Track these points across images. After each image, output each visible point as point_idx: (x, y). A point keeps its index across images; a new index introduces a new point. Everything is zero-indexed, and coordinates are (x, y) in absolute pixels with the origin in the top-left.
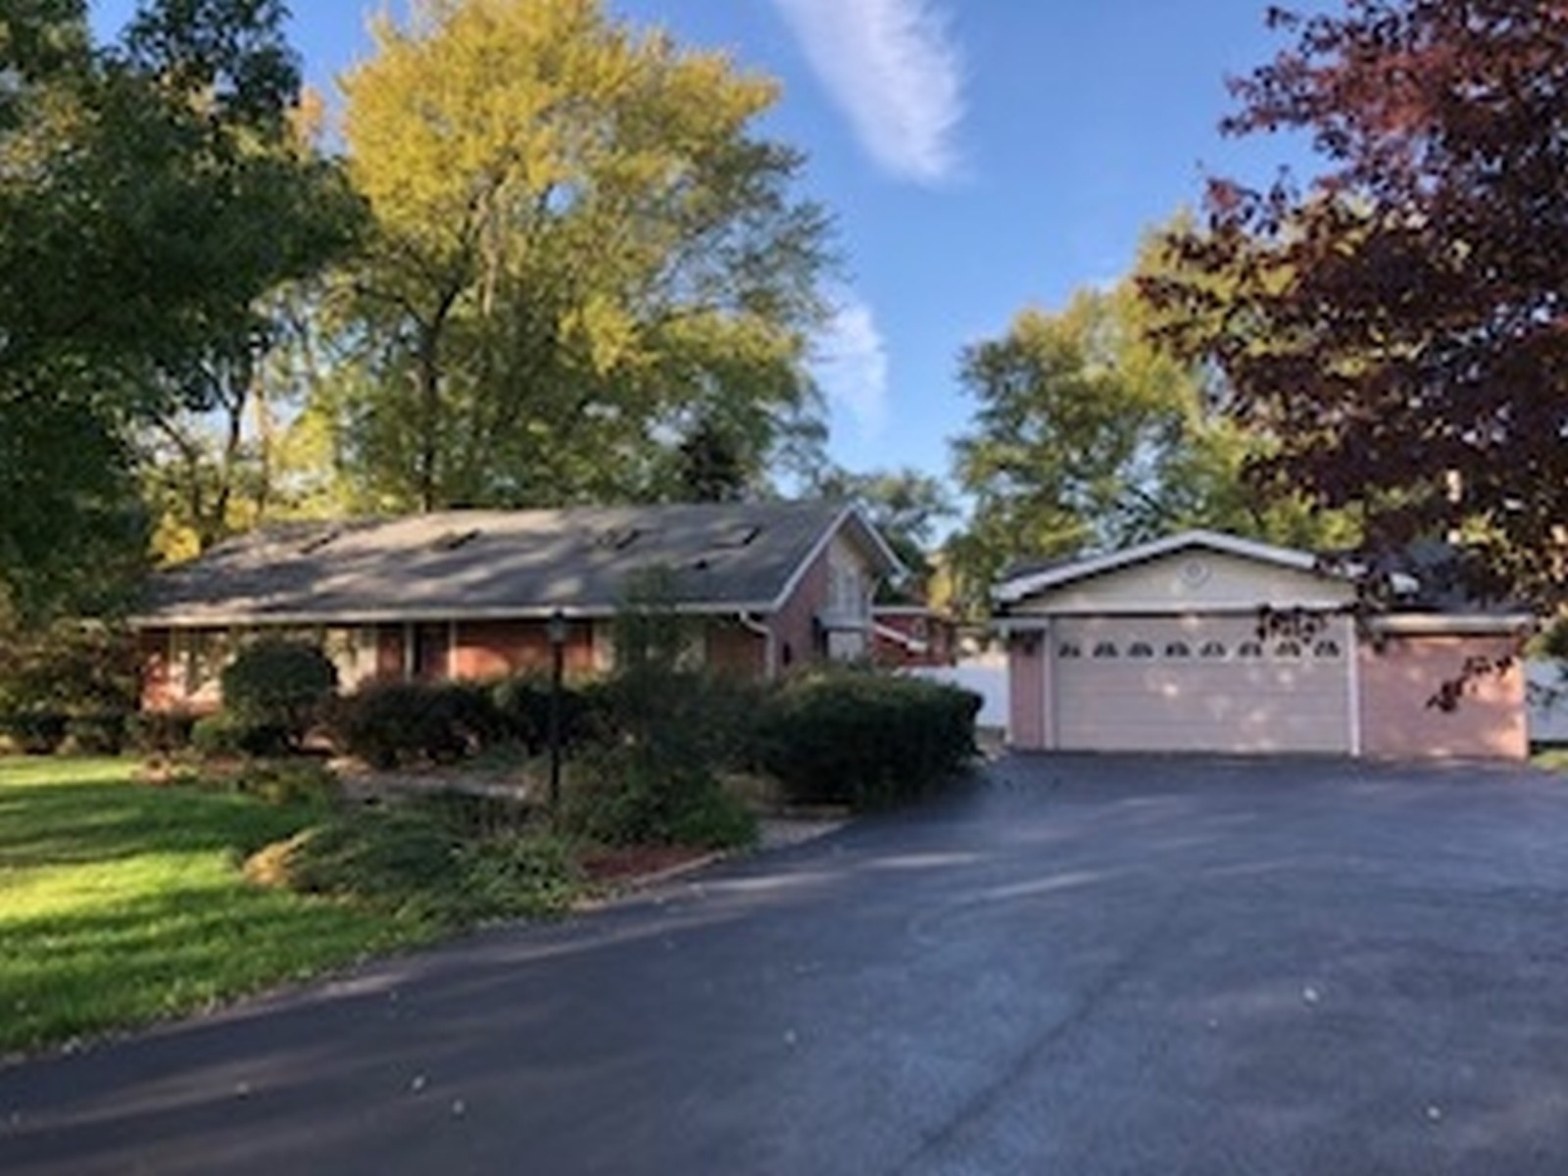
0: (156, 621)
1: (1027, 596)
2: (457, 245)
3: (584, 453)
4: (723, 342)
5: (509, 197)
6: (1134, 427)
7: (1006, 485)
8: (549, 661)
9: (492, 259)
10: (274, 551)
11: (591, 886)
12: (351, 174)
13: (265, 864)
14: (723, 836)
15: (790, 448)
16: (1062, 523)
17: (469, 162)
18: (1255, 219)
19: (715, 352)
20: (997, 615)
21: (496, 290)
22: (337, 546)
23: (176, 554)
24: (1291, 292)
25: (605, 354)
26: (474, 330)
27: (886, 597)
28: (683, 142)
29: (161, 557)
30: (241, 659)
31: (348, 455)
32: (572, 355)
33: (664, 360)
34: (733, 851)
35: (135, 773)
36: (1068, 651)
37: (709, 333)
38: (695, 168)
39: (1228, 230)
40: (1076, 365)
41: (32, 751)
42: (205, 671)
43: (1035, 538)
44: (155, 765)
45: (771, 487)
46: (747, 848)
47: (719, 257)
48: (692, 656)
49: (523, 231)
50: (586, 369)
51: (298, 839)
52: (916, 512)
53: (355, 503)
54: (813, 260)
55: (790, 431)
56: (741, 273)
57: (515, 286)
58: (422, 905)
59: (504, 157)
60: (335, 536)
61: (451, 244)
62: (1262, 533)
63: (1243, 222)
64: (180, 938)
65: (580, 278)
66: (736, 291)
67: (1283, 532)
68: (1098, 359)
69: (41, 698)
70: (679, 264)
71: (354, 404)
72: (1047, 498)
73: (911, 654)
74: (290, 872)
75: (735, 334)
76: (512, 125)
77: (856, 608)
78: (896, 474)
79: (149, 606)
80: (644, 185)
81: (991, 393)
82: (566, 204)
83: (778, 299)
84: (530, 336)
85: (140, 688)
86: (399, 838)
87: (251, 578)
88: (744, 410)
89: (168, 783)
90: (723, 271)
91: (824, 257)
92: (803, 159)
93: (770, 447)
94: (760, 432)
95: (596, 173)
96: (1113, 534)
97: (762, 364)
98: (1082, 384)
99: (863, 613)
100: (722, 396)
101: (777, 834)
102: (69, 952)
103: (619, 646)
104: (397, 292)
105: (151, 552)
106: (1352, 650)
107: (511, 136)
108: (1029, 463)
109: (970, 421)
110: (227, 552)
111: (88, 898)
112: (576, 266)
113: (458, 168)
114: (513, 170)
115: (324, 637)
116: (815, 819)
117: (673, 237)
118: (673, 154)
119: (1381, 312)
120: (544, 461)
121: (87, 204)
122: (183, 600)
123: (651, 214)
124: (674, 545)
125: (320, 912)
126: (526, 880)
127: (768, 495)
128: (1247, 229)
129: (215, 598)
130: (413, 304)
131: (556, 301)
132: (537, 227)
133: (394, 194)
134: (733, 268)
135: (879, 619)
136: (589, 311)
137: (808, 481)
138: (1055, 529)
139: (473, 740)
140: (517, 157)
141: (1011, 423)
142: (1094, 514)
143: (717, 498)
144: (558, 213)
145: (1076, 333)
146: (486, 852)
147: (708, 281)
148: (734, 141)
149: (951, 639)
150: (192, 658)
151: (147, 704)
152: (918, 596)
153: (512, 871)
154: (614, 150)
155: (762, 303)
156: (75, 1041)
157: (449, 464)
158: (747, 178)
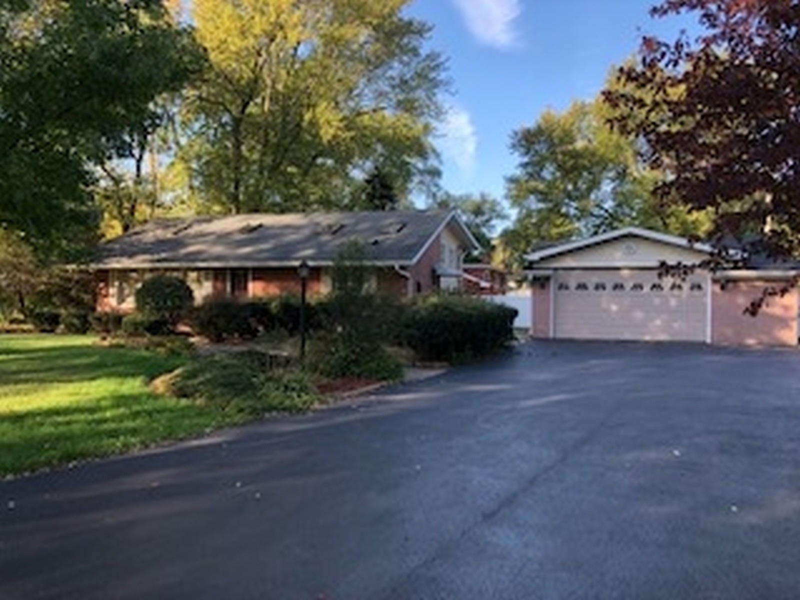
0: (101, 266)
1: (542, 259)
2: (252, 76)
3: (316, 183)
4: (389, 127)
5: (278, 48)
6: (601, 172)
7: (534, 203)
8: (299, 288)
9: (269, 82)
10: (160, 233)
11: (320, 396)
12: (197, 36)
13: (160, 384)
14: (386, 375)
15: (421, 182)
16: (562, 224)
17: (257, 30)
18: (666, 59)
19: (383, 133)
20: (526, 268)
21: (271, 99)
22: (191, 231)
23: (111, 234)
24: (682, 99)
25: (326, 132)
26: (259, 120)
27: (469, 259)
28: (368, 19)
29: (103, 235)
30: (143, 286)
31: (196, 183)
32: (309, 133)
33: (356, 135)
34: (391, 382)
35: (94, 343)
36: (562, 287)
37: (380, 123)
38: (373, 33)
39: (651, 65)
40: (572, 141)
41: (43, 331)
42: (127, 292)
43: (548, 231)
44: (104, 339)
45: (412, 203)
46: (397, 381)
47: (387, 82)
48: (370, 286)
49: (285, 68)
50: (317, 140)
51: (177, 372)
52: (485, 217)
53: (199, 209)
54: (435, 83)
55: (421, 172)
56: (397, 90)
57: (281, 97)
58: (237, 405)
59: (274, 28)
60: (190, 226)
61: (247, 74)
62: (666, 228)
63: (659, 61)
64: (121, 419)
65: (314, 93)
66: (395, 100)
67: (677, 229)
68: (583, 138)
69: (45, 306)
70: (366, 86)
71: (199, 157)
72: (555, 209)
73: (483, 289)
74: (173, 388)
75: (394, 123)
76: (279, 11)
77: (454, 264)
78: (477, 197)
79: (99, 260)
80: (347, 42)
81: (527, 153)
82: (307, 53)
83: (416, 104)
84: (289, 123)
85: (95, 301)
86: (225, 372)
87: (149, 246)
88: (398, 162)
89: (111, 346)
90: (388, 89)
91: (441, 81)
92: (430, 29)
93: (412, 181)
94: (406, 173)
95: (323, 36)
96: (588, 230)
97: (408, 139)
98: (574, 150)
99: (458, 268)
100: (386, 154)
101: (411, 375)
102: (68, 423)
103: (334, 281)
104: (220, 100)
105: (99, 232)
106: (709, 288)
107: (278, 16)
108: (546, 190)
109: (516, 168)
110: (136, 233)
111: (78, 398)
112: (311, 86)
113: (251, 33)
114: (280, 35)
115: (186, 275)
116: (432, 368)
117: (362, 71)
118: (363, 26)
119: (731, 109)
120: (296, 187)
121: (65, 51)
122: (115, 256)
123: (351, 59)
124: (362, 231)
125: (188, 407)
126: (288, 393)
127: (410, 207)
128: (661, 65)
129: (131, 255)
130: (229, 107)
131: (302, 105)
132: (293, 64)
133: (218, 47)
134: (393, 87)
135: (466, 271)
136: (318, 110)
137: (430, 201)
138: (557, 226)
139: (261, 328)
140: (282, 28)
141: (537, 169)
142: (579, 219)
143: (383, 208)
144: (303, 58)
145: (572, 124)
146: (269, 379)
147: (381, 94)
148: (395, 19)
149: (503, 281)
150: (121, 284)
151: (99, 309)
152: (486, 259)
153: (282, 389)
154: (332, 24)
155: (409, 106)
156: (74, 463)
157: (247, 188)
158: (401, 39)
